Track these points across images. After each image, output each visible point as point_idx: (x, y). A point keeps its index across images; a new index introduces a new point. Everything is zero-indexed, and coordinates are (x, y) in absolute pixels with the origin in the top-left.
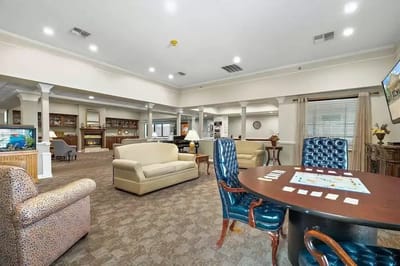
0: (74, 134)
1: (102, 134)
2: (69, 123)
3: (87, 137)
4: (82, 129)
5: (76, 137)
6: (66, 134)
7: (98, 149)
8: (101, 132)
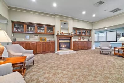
0: (53, 39)
1: (70, 40)
2: (50, 31)
3: (61, 41)
4: (57, 35)
5: (54, 42)
6: (48, 39)
7: (68, 52)
8: (69, 38)
